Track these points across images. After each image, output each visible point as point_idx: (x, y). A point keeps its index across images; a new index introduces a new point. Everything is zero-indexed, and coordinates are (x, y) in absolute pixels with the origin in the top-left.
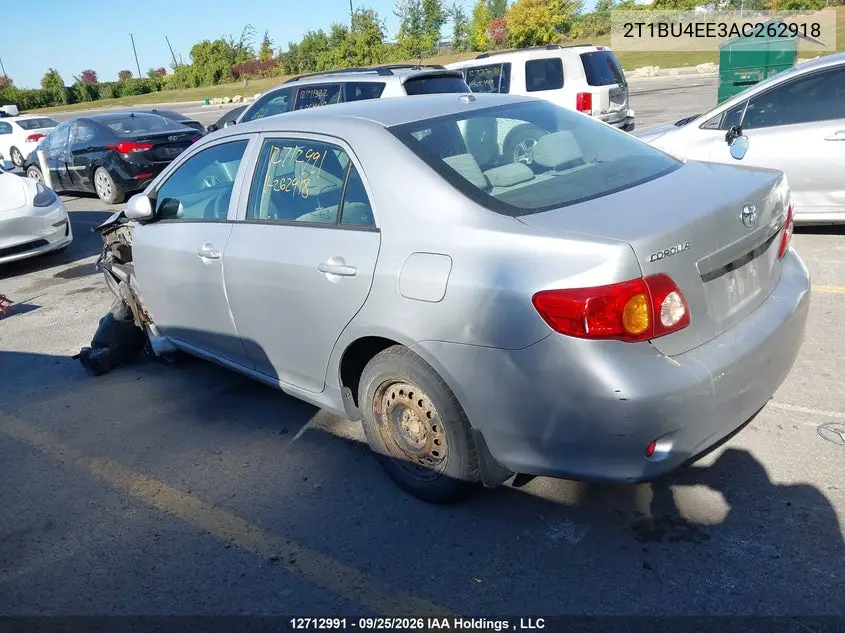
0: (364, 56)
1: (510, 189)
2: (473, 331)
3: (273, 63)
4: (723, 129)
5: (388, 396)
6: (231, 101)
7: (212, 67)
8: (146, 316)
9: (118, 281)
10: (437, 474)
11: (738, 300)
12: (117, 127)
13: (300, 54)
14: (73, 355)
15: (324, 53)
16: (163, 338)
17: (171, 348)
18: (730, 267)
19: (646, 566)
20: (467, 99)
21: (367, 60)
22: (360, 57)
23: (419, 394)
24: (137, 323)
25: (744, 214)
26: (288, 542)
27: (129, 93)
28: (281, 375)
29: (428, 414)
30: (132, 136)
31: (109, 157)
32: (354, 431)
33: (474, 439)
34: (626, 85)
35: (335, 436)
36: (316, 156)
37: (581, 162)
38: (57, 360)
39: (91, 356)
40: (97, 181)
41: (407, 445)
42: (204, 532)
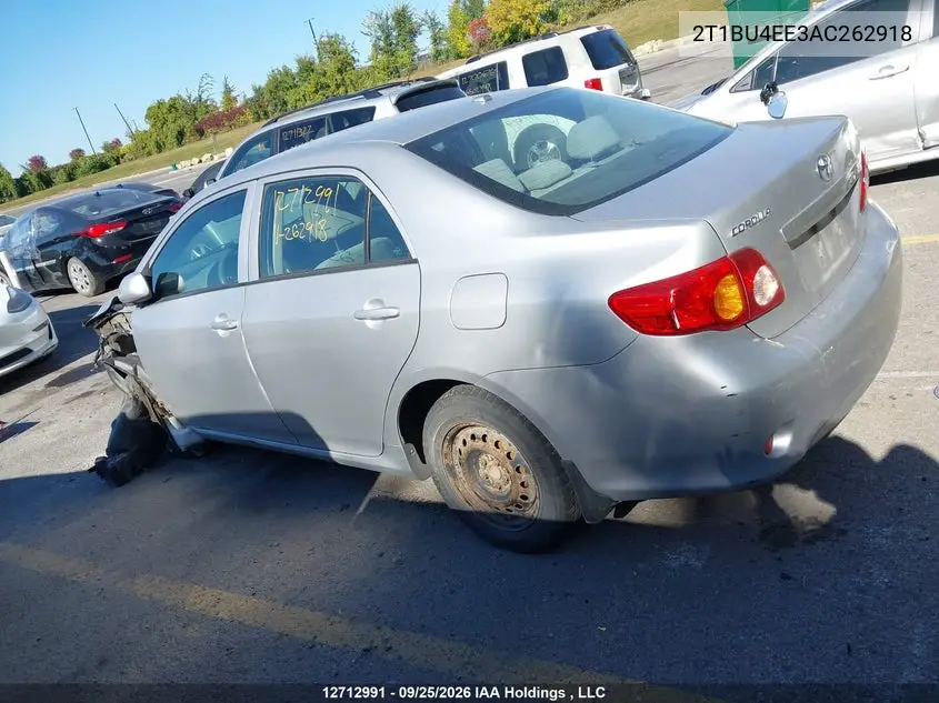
0: (338, 87)
1: (551, 189)
2: (547, 352)
3: (240, 111)
4: (756, 88)
5: (458, 444)
6: (201, 161)
7: (171, 129)
8: (163, 409)
9: (124, 375)
10: (530, 519)
11: (830, 264)
12: (82, 210)
13: (267, 96)
14: (86, 468)
15: (293, 90)
16: (187, 430)
17: (196, 439)
18: (814, 230)
19: (785, 577)
20: (482, 99)
21: (342, 90)
22: (333, 87)
23: (494, 435)
24: (154, 419)
25: (819, 167)
26: (379, 628)
27: (84, 173)
28: (330, 445)
29: (508, 455)
30: (102, 216)
31: (81, 245)
32: (425, 491)
33: (566, 472)
34: (636, 63)
35: (402, 501)
36: (328, 192)
37: (618, 148)
38: (71, 478)
39: (109, 466)
40: (72, 274)
41: (490, 494)
42: (281, 635)
